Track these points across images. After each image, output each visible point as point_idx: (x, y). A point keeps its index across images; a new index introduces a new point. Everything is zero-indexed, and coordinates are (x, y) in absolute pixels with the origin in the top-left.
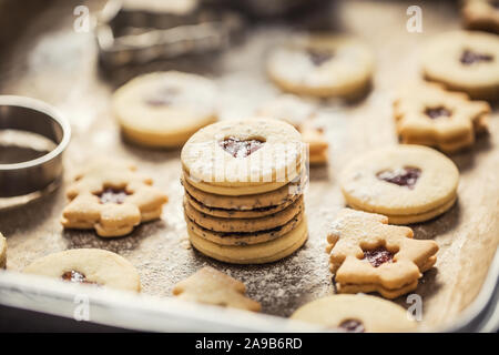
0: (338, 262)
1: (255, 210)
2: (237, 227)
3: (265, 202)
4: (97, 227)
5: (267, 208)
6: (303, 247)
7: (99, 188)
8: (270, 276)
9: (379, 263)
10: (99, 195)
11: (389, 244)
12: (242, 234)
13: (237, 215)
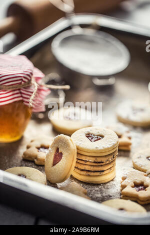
0: (123, 187)
1: (94, 162)
2: (87, 168)
3: (99, 160)
4: (35, 160)
5: (99, 163)
6: (112, 180)
7: (39, 146)
8: (97, 189)
9: (140, 190)
10: (38, 148)
11: (145, 184)
12: (89, 171)
13: (88, 163)
